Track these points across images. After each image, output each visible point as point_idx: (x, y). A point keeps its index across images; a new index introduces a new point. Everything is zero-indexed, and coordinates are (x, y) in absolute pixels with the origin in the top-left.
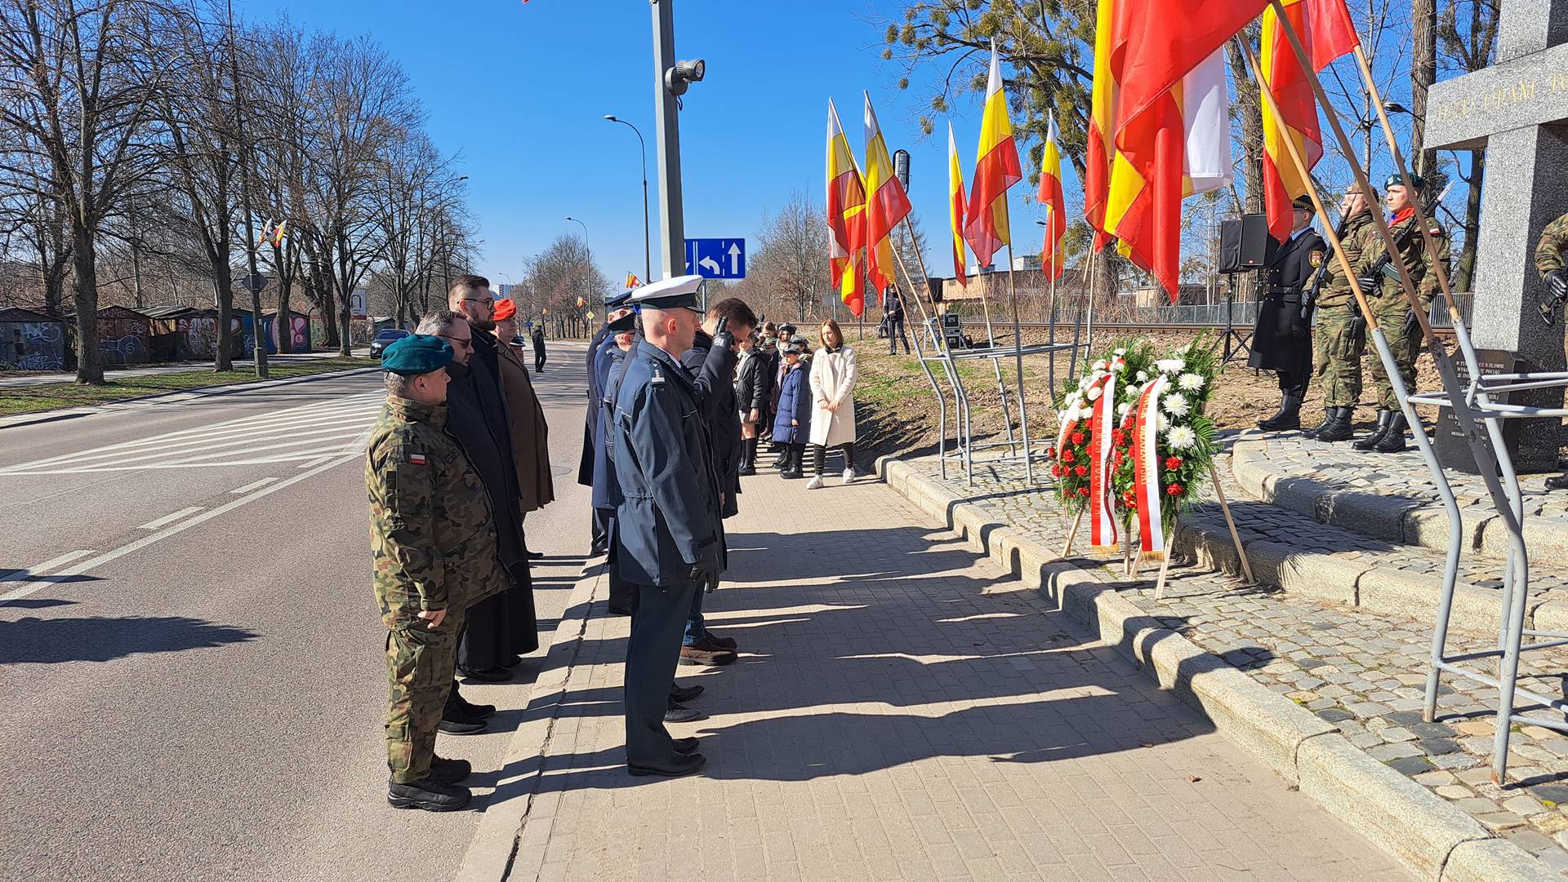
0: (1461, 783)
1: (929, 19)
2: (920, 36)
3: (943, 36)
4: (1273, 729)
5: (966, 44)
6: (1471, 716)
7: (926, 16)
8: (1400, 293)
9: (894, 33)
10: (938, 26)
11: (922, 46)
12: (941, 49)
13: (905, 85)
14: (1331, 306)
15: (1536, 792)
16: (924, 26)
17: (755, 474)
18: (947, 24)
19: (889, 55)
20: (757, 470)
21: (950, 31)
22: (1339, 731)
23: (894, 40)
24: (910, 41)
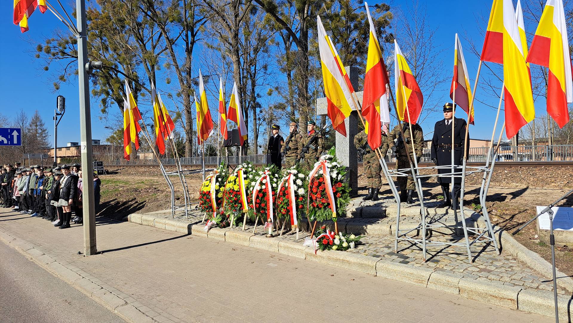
0: (417, 263)
1: (57, 45)
2: (53, 51)
3: (64, 53)
4: (366, 262)
5: (73, 57)
6: (402, 250)
7: (55, 43)
8: (313, 152)
9: (40, 48)
10: (61, 48)
11: (54, 55)
12: (61, 57)
13: (47, 69)
14: (290, 156)
15: (431, 261)
16: (54, 47)
17: (70, 227)
18: (65, 48)
19: (38, 56)
20: (71, 226)
21: (66, 51)
22: (381, 259)
23: (41, 51)
24: (48, 52)
